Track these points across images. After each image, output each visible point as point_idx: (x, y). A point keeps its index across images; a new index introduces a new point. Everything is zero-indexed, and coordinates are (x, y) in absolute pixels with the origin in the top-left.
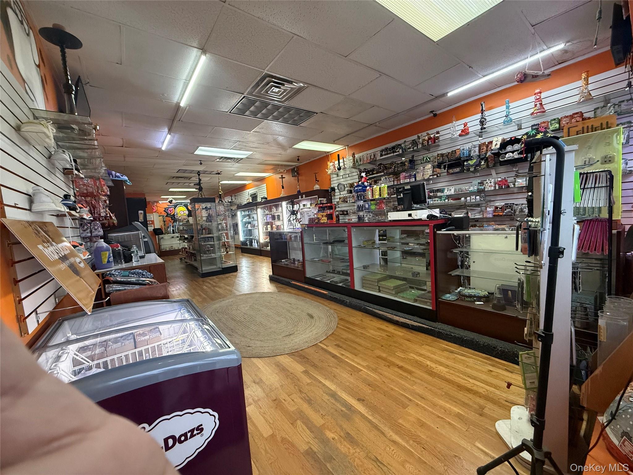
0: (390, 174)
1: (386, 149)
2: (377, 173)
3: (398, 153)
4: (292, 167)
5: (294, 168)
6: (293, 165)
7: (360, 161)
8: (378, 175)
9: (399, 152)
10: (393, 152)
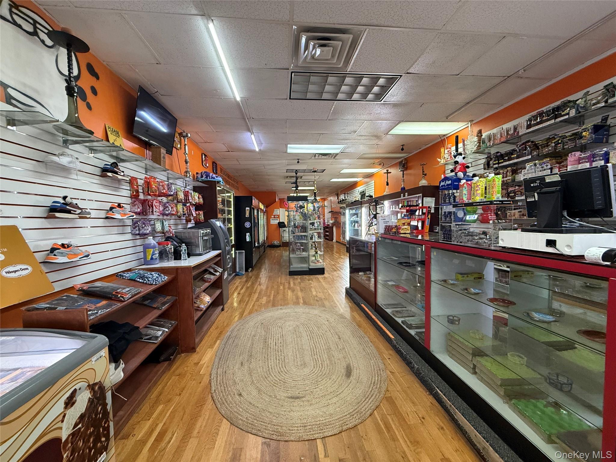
0: (545, 156)
1: (541, 114)
2: (518, 157)
3: (567, 117)
4: (400, 160)
5: (402, 161)
6: (402, 157)
7: (489, 141)
8: (521, 159)
9: (568, 114)
10: (556, 117)
